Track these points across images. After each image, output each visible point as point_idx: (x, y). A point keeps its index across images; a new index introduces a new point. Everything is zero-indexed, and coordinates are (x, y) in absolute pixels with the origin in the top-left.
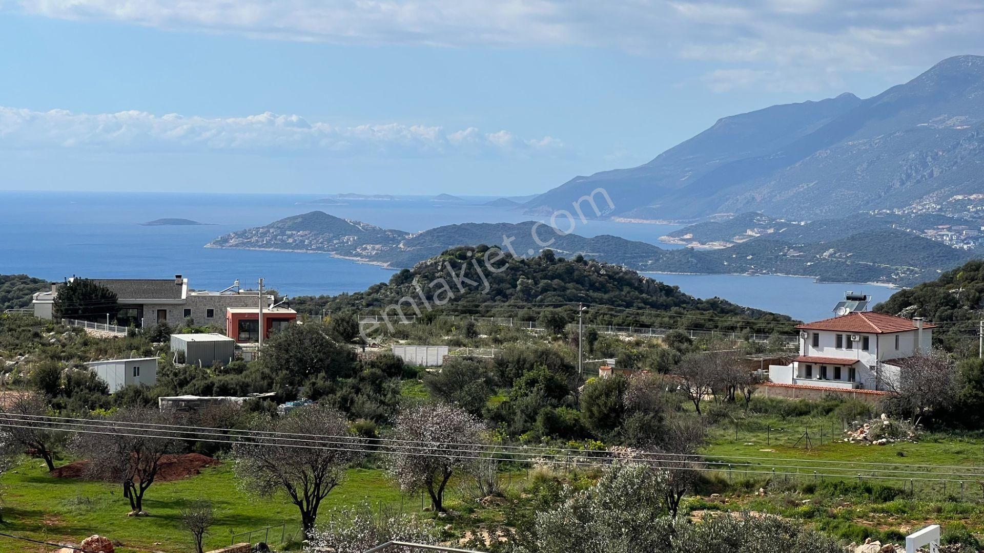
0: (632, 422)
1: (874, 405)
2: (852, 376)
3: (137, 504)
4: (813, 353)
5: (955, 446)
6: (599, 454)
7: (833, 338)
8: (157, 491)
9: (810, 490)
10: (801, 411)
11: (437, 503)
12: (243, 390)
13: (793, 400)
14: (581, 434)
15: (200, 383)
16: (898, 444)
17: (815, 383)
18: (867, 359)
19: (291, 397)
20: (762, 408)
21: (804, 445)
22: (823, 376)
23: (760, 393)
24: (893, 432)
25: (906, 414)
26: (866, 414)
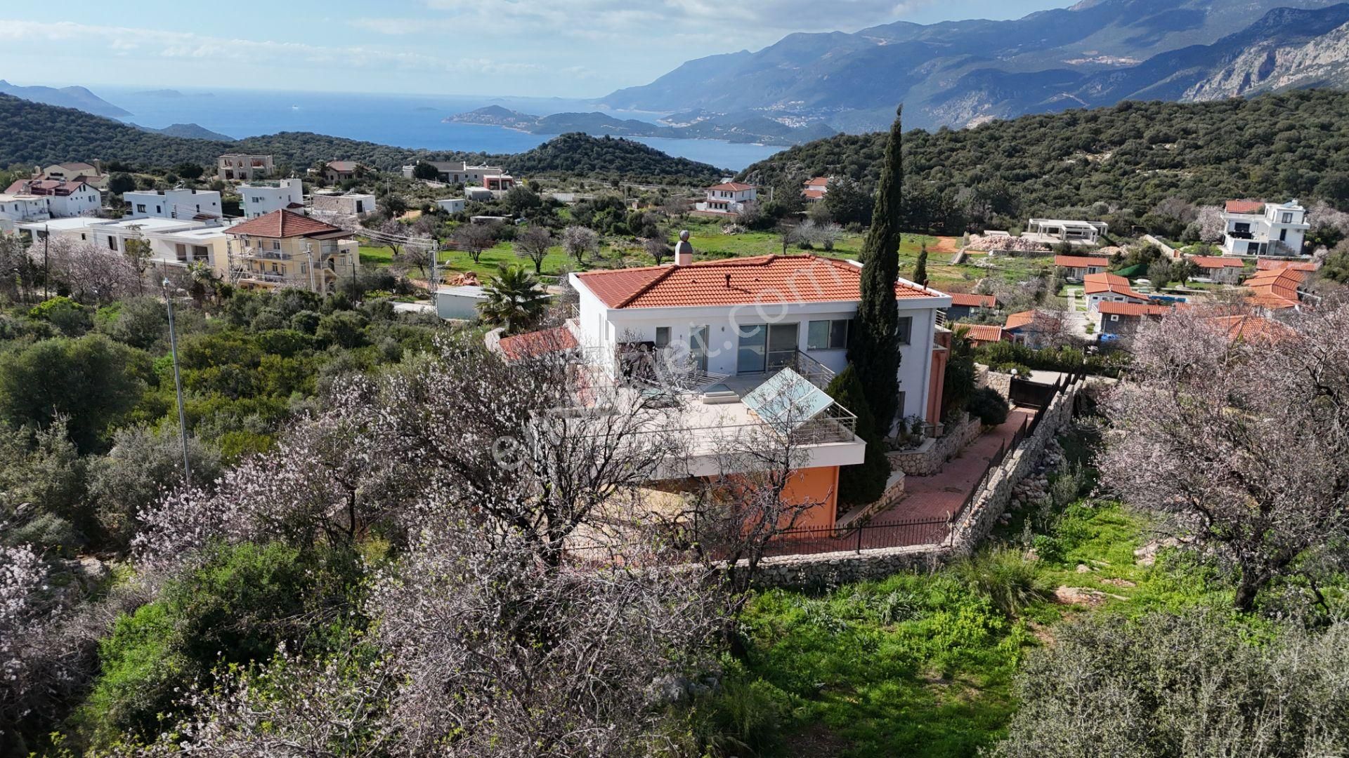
0: (645, 229)
1: (732, 220)
2: (726, 208)
3: (476, 259)
4: (713, 199)
5: (758, 235)
6: (633, 241)
7: (719, 193)
8: (485, 253)
9: (706, 254)
10: (706, 223)
11: (580, 259)
12: (500, 214)
13: (704, 218)
14: (628, 233)
15: (484, 211)
16: (739, 235)
17: (713, 210)
18: (732, 202)
19: (518, 216)
20: (693, 221)
21: (706, 235)
22: (716, 207)
23: (693, 214)
24: (738, 231)
25: (743, 224)
26: (729, 223)
